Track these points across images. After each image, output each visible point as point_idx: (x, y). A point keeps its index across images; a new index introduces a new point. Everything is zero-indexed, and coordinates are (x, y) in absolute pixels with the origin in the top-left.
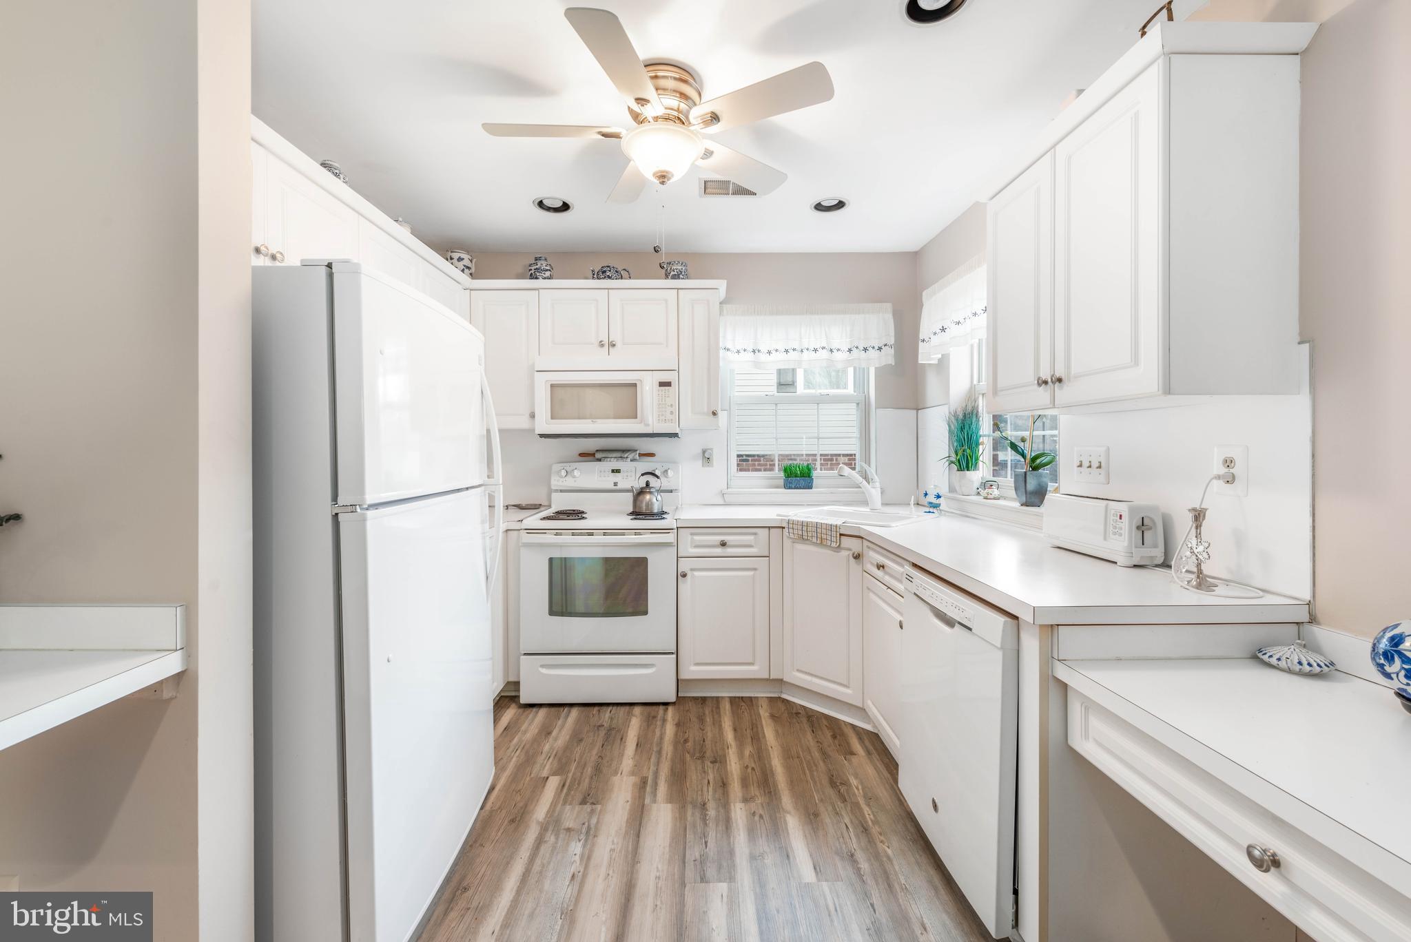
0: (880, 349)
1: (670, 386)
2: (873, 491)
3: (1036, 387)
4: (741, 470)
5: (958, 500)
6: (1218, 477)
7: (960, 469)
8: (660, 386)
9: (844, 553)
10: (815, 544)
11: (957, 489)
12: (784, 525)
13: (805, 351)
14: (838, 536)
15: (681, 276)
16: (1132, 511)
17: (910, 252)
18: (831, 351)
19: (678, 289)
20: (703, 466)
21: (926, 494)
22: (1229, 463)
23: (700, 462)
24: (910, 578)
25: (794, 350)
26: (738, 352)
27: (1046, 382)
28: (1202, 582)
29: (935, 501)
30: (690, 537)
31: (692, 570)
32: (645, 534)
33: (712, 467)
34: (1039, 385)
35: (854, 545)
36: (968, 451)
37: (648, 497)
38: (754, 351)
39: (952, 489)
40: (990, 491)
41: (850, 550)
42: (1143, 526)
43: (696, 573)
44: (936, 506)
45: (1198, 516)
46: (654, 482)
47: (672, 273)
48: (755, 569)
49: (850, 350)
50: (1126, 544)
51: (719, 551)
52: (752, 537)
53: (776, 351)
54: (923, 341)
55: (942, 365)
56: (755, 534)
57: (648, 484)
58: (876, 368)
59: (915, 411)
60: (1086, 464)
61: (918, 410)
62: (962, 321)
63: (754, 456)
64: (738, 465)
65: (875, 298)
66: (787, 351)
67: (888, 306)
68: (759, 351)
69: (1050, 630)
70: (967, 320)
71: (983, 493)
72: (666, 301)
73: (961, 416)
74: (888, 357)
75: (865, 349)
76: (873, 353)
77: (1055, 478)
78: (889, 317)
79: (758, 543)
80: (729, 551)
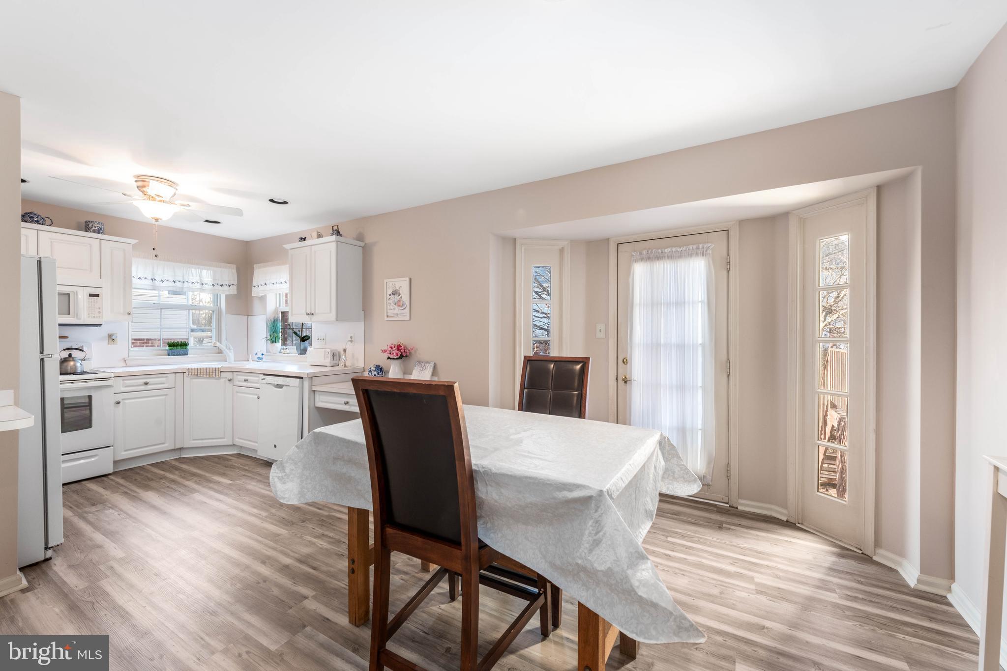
0: (229, 286)
1: (99, 297)
2: (230, 354)
3: (306, 315)
4: (134, 346)
5: (271, 355)
6: (349, 341)
7: (272, 342)
8: (90, 296)
9: (222, 380)
10: (206, 378)
11: (271, 351)
12: (186, 371)
13: (186, 282)
14: (220, 372)
15: (101, 231)
16: (331, 351)
17: (243, 241)
18: (202, 284)
19: (100, 239)
20: (109, 344)
21: (256, 354)
22: (351, 337)
23: (107, 342)
24: (263, 379)
25: (179, 281)
26: (140, 279)
27: (309, 314)
28: (345, 366)
29: (261, 357)
30: (122, 382)
31: (123, 400)
32: (90, 382)
33: (117, 344)
34: (307, 315)
35: (229, 375)
36: (276, 335)
37: (72, 363)
38: (152, 280)
39: (268, 351)
40: (286, 351)
41: (226, 378)
42: (334, 355)
43: (126, 401)
44: (261, 359)
45: (345, 350)
46: (75, 353)
47: (94, 228)
48: (166, 395)
49: (213, 285)
50: (330, 360)
51: (143, 388)
52: (164, 379)
53: (167, 281)
54: (255, 286)
55: (263, 299)
56: (166, 377)
57: (70, 355)
58: (226, 295)
59: (247, 317)
60: (320, 339)
61: (248, 316)
62: (275, 283)
63: (141, 340)
64: (133, 343)
65: (228, 261)
66: (174, 282)
67: (235, 266)
68: (155, 280)
69: (312, 378)
70: (278, 284)
71: (282, 351)
72: (91, 245)
73: (273, 320)
74: (233, 291)
75: (222, 285)
76: (226, 288)
77: (310, 344)
78: (234, 271)
79: (170, 381)
80: (149, 387)
